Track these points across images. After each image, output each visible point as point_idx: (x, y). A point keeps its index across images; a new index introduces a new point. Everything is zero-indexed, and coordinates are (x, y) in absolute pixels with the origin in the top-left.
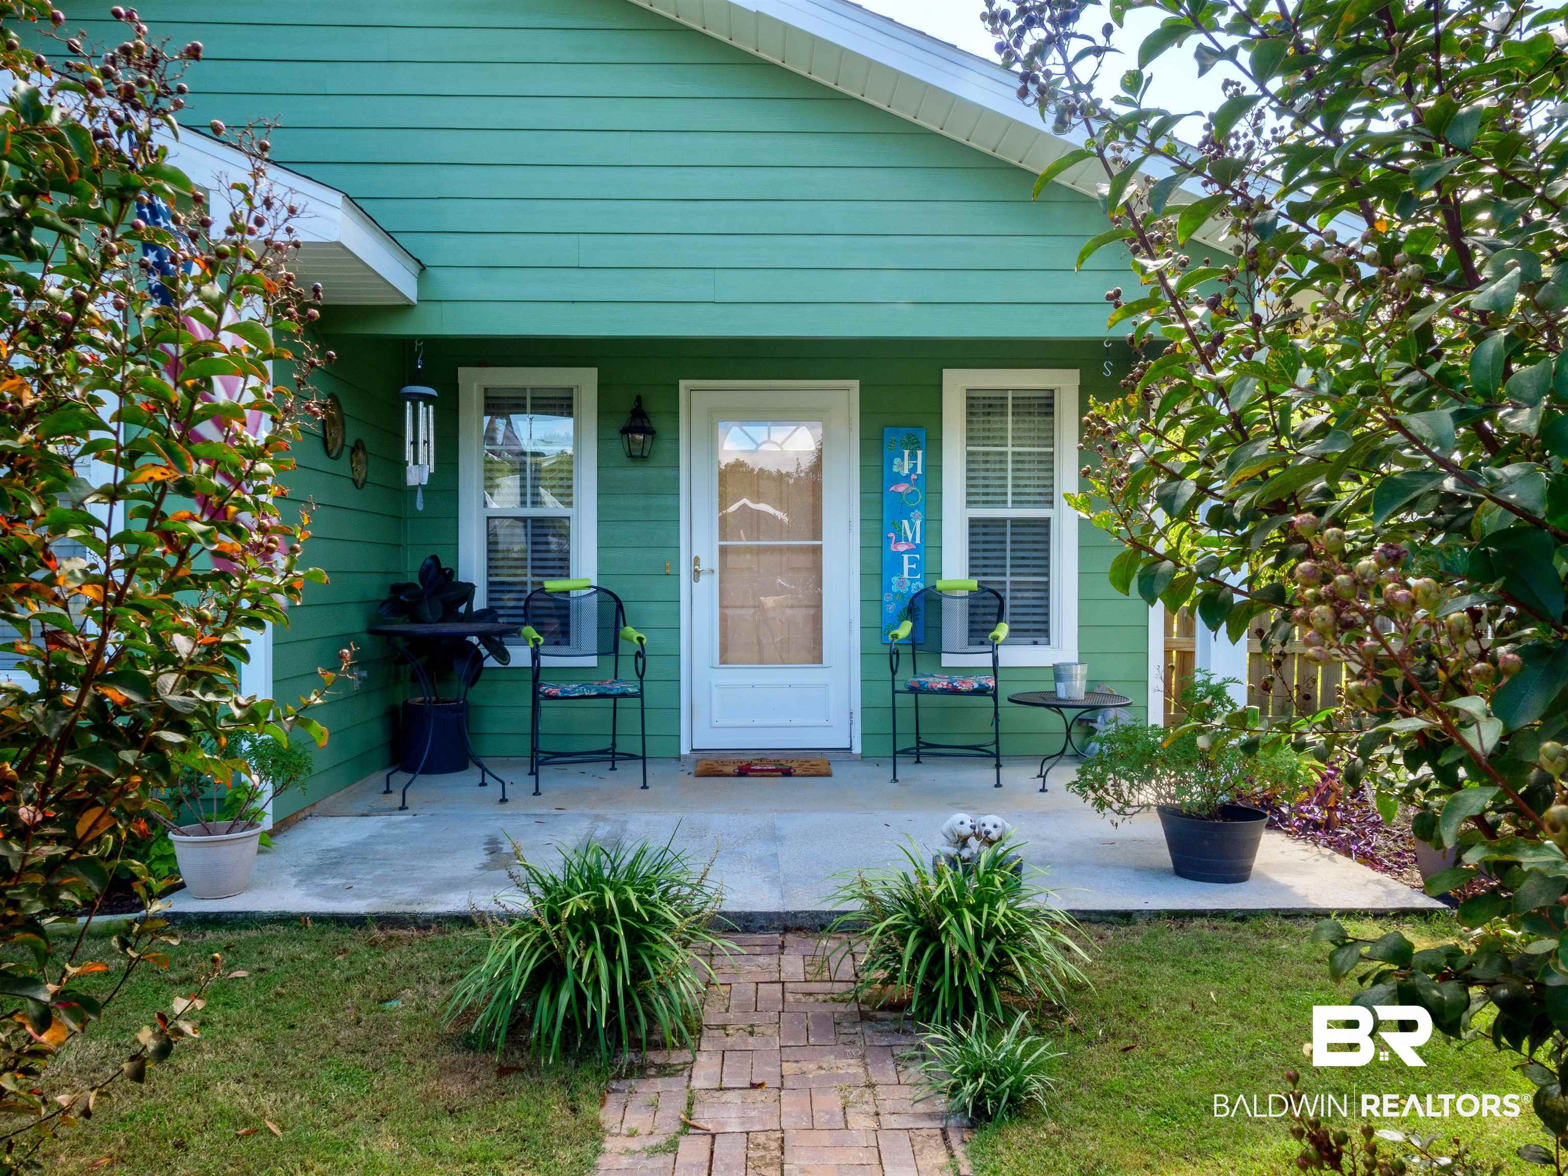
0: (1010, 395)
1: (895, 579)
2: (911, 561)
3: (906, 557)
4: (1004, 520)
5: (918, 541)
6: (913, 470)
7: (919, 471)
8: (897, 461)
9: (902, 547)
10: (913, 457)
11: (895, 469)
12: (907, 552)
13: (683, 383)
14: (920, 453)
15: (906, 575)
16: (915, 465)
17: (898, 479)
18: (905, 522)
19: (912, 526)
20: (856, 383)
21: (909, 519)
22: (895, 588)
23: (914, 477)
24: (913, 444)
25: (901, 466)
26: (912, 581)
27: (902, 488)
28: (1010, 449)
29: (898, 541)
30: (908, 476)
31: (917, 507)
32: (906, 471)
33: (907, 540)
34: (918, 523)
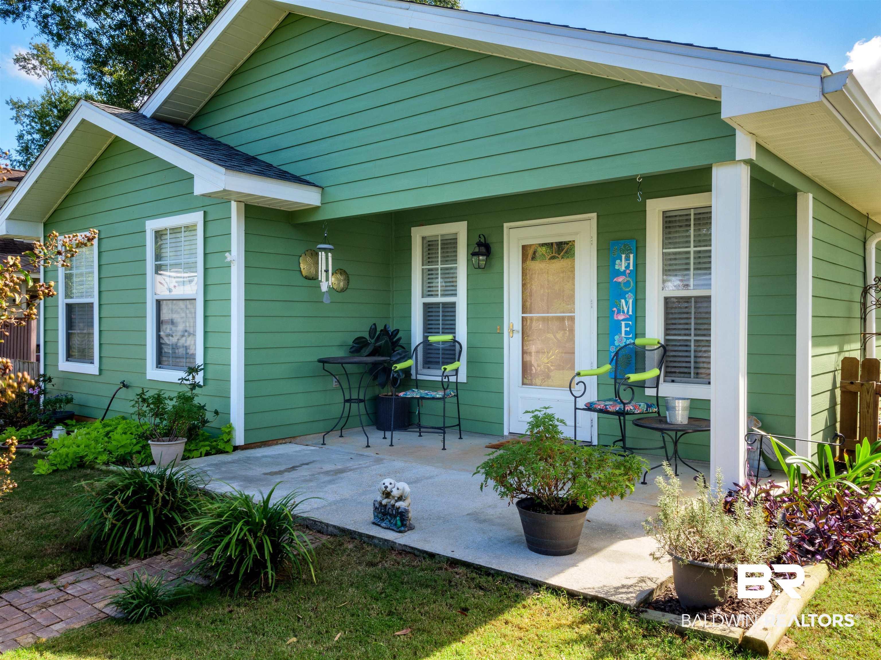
0: (692, 212)
1: (616, 337)
2: (627, 326)
3: (623, 323)
4: (690, 298)
5: (630, 313)
6: (627, 267)
7: (631, 268)
8: (618, 262)
9: (621, 317)
10: (627, 259)
11: (617, 267)
12: (623, 320)
13: (506, 225)
14: (632, 256)
15: (623, 335)
16: (629, 264)
17: (618, 273)
18: (623, 301)
19: (627, 303)
20: (594, 215)
21: (625, 299)
22: (616, 343)
23: (628, 271)
24: (627, 251)
25: (620, 265)
26: (627, 339)
27: (621, 279)
28: (692, 249)
29: (619, 312)
30: (625, 271)
31: (630, 291)
32: (623, 268)
33: (623, 312)
34: (631, 301)
